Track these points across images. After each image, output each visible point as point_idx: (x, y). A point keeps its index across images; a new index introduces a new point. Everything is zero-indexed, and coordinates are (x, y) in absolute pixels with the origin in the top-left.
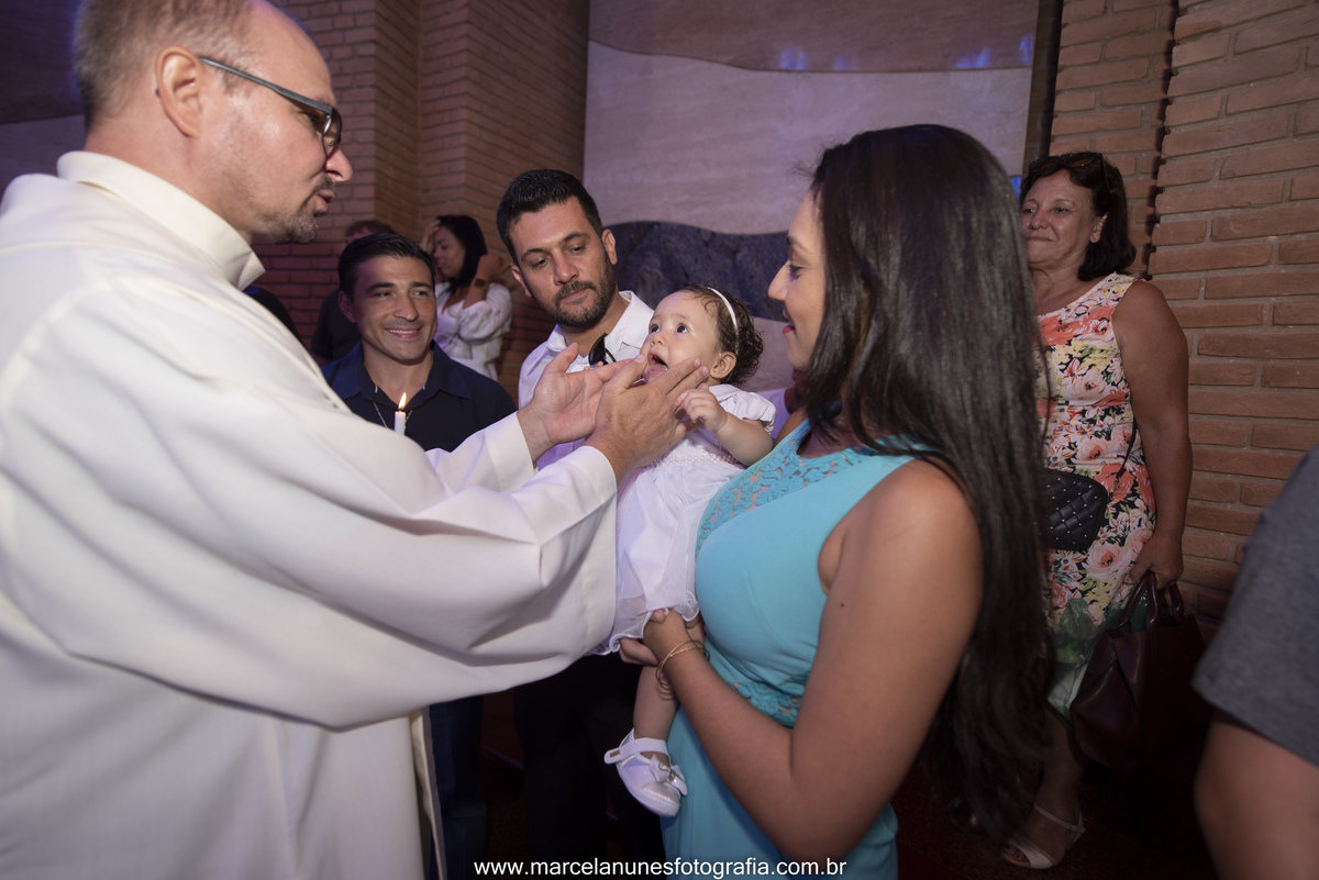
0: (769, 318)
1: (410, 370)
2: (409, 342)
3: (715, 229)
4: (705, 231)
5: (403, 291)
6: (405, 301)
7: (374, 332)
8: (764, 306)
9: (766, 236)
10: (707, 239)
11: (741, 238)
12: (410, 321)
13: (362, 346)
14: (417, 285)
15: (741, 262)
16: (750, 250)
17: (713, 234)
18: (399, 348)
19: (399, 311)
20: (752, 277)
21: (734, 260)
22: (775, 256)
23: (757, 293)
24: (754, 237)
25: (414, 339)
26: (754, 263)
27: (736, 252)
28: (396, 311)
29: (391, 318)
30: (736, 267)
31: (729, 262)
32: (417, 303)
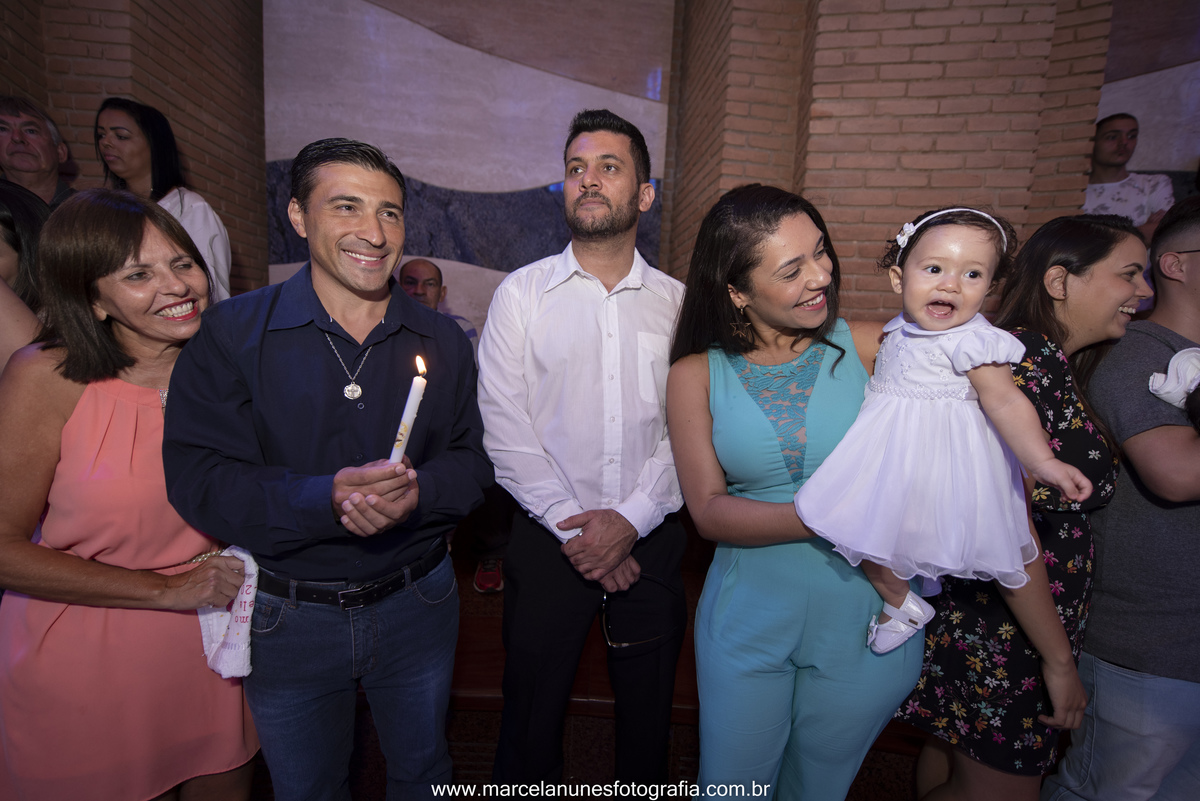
0: (482, 266)
1: (366, 304)
2: (371, 271)
3: (425, 180)
4: (415, 181)
5: (370, 211)
6: (373, 222)
7: (329, 251)
8: (477, 255)
9: (476, 194)
10: (418, 189)
11: (452, 192)
12: (375, 246)
13: (309, 268)
14: (388, 205)
15: (453, 214)
16: (461, 204)
17: (424, 185)
18: (356, 276)
19: (364, 232)
20: (464, 229)
21: (446, 211)
22: (485, 213)
23: (470, 243)
24: (465, 194)
25: (378, 267)
26: (466, 217)
27: (448, 204)
28: (360, 231)
29: (352, 237)
30: (449, 218)
31: (442, 213)
32: (385, 226)
